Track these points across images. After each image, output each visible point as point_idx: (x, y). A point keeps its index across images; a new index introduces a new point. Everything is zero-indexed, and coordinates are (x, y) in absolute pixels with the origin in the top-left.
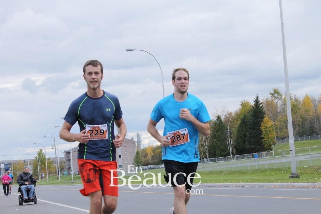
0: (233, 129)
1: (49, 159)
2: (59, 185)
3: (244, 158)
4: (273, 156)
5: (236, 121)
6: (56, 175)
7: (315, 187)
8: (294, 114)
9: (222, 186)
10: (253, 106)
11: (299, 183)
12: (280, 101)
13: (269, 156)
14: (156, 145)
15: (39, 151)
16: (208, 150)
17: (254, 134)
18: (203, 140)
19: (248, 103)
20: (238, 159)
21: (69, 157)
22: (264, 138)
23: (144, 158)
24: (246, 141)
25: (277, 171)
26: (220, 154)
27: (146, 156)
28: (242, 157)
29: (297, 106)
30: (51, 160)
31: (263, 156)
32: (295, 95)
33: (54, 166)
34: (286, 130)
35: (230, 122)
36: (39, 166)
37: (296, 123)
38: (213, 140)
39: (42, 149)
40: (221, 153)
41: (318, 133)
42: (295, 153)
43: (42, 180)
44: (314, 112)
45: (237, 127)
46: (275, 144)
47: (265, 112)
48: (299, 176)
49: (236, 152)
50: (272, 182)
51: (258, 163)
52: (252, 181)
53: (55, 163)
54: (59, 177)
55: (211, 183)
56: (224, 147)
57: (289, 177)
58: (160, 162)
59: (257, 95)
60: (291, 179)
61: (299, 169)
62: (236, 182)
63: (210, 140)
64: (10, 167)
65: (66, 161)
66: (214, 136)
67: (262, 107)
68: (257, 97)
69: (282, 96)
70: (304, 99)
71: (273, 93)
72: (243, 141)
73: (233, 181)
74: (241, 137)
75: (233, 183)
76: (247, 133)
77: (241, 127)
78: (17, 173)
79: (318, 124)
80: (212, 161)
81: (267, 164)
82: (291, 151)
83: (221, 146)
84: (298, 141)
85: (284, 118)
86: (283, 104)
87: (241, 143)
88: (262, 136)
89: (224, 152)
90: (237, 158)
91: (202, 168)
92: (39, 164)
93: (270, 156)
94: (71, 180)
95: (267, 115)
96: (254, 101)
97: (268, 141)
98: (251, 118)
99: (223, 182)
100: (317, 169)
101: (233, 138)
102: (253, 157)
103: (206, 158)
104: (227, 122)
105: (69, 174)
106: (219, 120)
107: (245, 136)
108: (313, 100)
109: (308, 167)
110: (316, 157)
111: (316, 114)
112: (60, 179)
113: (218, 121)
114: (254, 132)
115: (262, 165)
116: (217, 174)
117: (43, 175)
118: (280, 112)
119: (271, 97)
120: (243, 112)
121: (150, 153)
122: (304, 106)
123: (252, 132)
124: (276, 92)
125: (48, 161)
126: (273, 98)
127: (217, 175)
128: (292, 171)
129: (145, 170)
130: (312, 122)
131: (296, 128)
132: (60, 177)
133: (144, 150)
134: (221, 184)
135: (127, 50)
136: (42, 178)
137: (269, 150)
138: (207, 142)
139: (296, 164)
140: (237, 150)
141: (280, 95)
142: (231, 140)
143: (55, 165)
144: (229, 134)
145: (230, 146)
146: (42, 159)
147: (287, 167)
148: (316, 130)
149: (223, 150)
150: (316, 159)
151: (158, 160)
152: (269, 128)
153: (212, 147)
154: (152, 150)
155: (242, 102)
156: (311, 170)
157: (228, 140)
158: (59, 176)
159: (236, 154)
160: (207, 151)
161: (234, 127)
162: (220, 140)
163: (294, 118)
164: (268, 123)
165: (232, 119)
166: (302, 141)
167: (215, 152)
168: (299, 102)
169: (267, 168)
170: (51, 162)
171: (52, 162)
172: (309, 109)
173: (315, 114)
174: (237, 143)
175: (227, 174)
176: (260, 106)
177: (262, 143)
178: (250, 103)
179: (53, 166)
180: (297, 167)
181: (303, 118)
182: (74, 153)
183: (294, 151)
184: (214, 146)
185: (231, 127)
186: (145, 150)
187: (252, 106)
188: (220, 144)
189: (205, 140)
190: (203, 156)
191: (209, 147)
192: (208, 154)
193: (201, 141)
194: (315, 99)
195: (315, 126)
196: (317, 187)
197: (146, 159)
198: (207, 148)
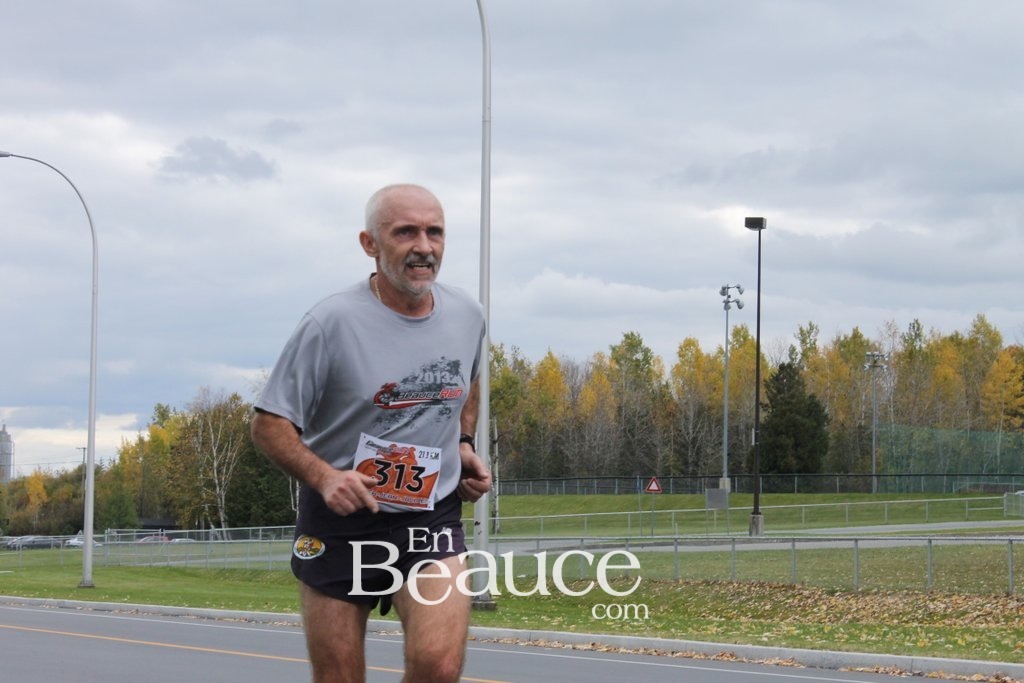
7: (536, 643)
9: (250, 620)
11: (489, 629)
14: (60, 469)
16: (226, 500)
18: (212, 465)
23: (18, 508)
26: (262, 516)
27: (23, 503)
29: (517, 383)
32: (515, 350)
37: (510, 437)
38: (244, 469)
40: (266, 512)
41: (573, 475)
44: (568, 408)
48: (495, 605)
55: (217, 608)
56: (277, 493)
58: (69, 525)
62: (294, 609)
63: (235, 469)
66: (250, 458)
70: (542, 364)
73: (286, 606)
75: (286, 612)
79: (577, 444)
80: (236, 536)
82: (477, 523)
83: (268, 489)
84: (512, 493)
89: (277, 511)
91: (200, 557)
99: (254, 609)
103: (218, 525)
108: (568, 371)
109: (527, 577)
111: (573, 416)
116: (244, 580)
121: (38, 495)
122: (541, 385)
127: (241, 583)
129: (14, 548)
130: (558, 438)
131: (507, 453)
133: (20, 485)
134: (248, 614)
138: (226, 474)
148: (571, 466)
149: (274, 506)
151: (62, 520)
153: (241, 490)
154: (45, 487)
160: (221, 502)
162: (267, 471)
163: (506, 422)
166: (525, 493)
167: (247, 508)
168: (529, 374)
172: (554, 397)
173: (570, 415)
175: (272, 582)
181: (532, 422)
183: (484, 527)
184: (247, 489)
186: (24, 483)
188: (266, 486)
189: (218, 469)
190: (209, 519)
191: (232, 489)
192: (226, 513)
193: (205, 469)
194: (577, 368)
195: (567, 453)
196: (542, 644)
197: (21, 513)
198: (223, 494)
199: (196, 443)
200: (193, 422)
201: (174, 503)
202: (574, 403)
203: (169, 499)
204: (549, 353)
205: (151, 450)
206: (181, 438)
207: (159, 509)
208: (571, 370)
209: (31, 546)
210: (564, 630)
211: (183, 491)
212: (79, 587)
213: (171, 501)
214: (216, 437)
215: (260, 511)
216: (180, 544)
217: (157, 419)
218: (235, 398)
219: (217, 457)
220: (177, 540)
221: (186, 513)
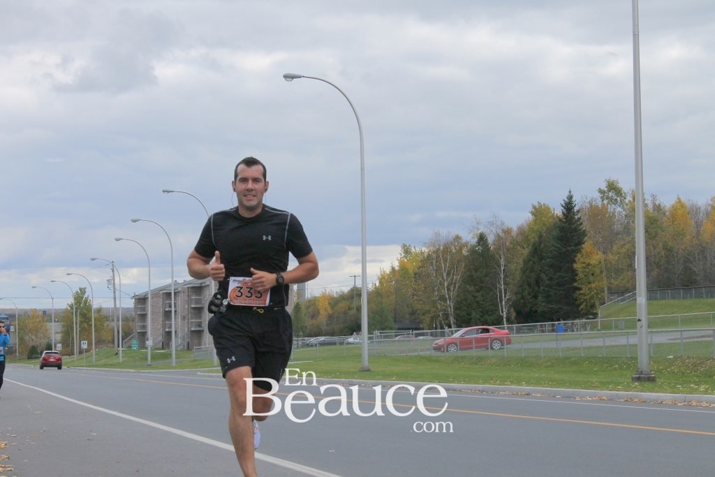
0: (513, 267)
1: (99, 310)
2: (119, 370)
3: (533, 332)
4: (599, 330)
5: (519, 247)
6: (114, 347)
7: (690, 403)
8: (651, 239)
9: (482, 391)
10: (561, 217)
11: (654, 394)
12: (619, 209)
13: (588, 328)
14: (339, 291)
15: (77, 292)
16: (454, 309)
17: (557, 279)
18: (444, 285)
19: (549, 209)
20: (520, 333)
21: (144, 309)
22: (580, 289)
23: (312, 319)
24: (540, 293)
25: (605, 363)
26: (479, 320)
27: (315, 315)
28: (529, 329)
29: (657, 220)
30: (104, 313)
31: (575, 330)
32: (654, 197)
33: (110, 327)
34: (630, 273)
35: (505, 250)
36: (76, 324)
37: (652, 259)
38: (466, 287)
39: (84, 289)
40: (482, 316)
41: (700, 285)
42: (649, 327)
43: (81, 356)
44: (694, 237)
45: (521, 261)
46: (604, 303)
47: (585, 230)
48: (655, 377)
49: (516, 318)
50: (595, 388)
51: (564, 344)
52: (549, 384)
53: (113, 320)
54: (119, 351)
55: (458, 383)
56: (489, 303)
57: (632, 378)
58: (347, 330)
59: (570, 192)
60: (636, 384)
61: (654, 362)
62: (512, 383)
63: (459, 287)
64: (13, 323)
65: (137, 316)
66: (469, 279)
67: (579, 219)
68: (570, 197)
69: (625, 198)
70: (673, 207)
71: (606, 189)
72: (534, 294)
73: (507, 381)
74: (529, 285)
75: (507, 385)
76: (543, 276)
77: (531, 262)
78: (27, 337)
79: (701, 263)
81: (585, 348)
82: (639, 320)
83: (483, 301)
84: (656, 299)
85: (627, 247)
86: (626, 216)
87: (529, 297)
88: (575, 284)
89: (490, 315)
90: (519, 330)
92: (76, 320)
93: (592, 329)
94: (147, 359)
95: (590, 238)
96: (562, 206)
97: (588, 297)
98: (555, 244)
99: (484, 383)
100: (695, 365)
101: (511, 286)
102: (553, 331)
103: (450, 326)
104: (500, 249)
105: (143, 345)
106: (483, 244)
107: (538, 282)
108: (693, 211)
109: (676, 358)
110: (694, 338)
111: (697, 242)
112: (122, 357)
113: (479, 245)
114: (558, 274)
115: (574, 349)
117: (85, 346)
118: (618, 234)
119: (602, 198)
120: (536, 228)
121: (325, 309)
122: (673, 222)
123: (555, 275)
124: (612, 187)
125: (97, 315)
126: (605, 202)
127: (470, 366)
128: (639, 366)
129: (312, 346)
130: (689, 259)
131: (652, 270)
132: (121, 352)
133: (313, 302)
134: (480, 386)
135: (286, 77)
136: (81, 352)
137: (591, 317)
138: (454, 291)
139: (650, 351)
140: (518, 313)
141: (621, 195)
142: (505, 290)
143: (114, 324)
144: (502, 276)
145: (504, 303)
146: (84, 310)
147: (629, 356)
148: (698, 278)
149: (487, 312)
150: (693, 342)
151: (342, 326)
152: (594, 267)
153: (464, 302)
154: (329, 303)
155: (534, 207)
156: (680, 366)
157: (500, 288)
158: (121, 349)
159: (515, 321)
160: (451, 311)
161: (514, 260)
162: (482, 288)
163: (650, 249)
164: (591, 255)
165: (511, 243)
166: (665, 299)
167: (469, 314)
168: (664, 214)
169: (583, 355)
170: (103, 317)
171: (106, 317)
172: (684, 229)
173: (695, 242)
174: (519, 296)
175: (493, 365)
176: (576, 217)
177: (576, 300)
178: (552, 209)
179: (108, 326)
180: (650, 358)
181: (669, 248)
182: (155, 299)
183: (644, 322)
184: (469, 301)
185: (508, 261)
186: (315, 301)
187: (558, 217)
188: (482, 299)
189: (447, 287)
190: (443, 322)
191: (458, 301)
192: (455, 318)
193: (439, 287)
194: (700, 208)
195: (694, 269)
196: (694, 404)
197: (314, 321)
198: (452, 305)
199: (432, 270)
200: (429, 256)
201: (418, 312)
202: (698, 232)
203: (415, 309)
204: (678, 199)
205: (400, 275)
206: (420, 267)
207: (408, 316)
208: (694, 211)
209: (322, 344)
210: (710, 394)
211: (424, 303)
212: (360, 371)
213: (416, 310)
214: (445, 265)
215: (478, 316)
216: (423, 340)
217: (403, 254)
218: (458, 238)
219: (447, 280)
220: (421, 338)
221: (427, 319)
